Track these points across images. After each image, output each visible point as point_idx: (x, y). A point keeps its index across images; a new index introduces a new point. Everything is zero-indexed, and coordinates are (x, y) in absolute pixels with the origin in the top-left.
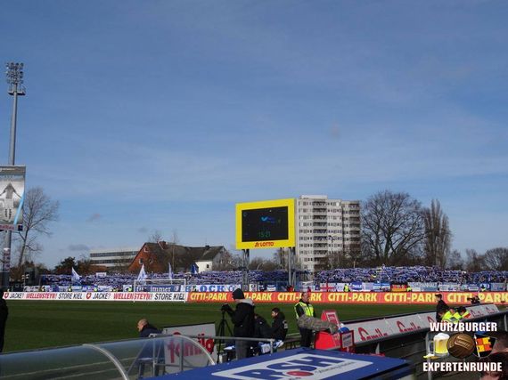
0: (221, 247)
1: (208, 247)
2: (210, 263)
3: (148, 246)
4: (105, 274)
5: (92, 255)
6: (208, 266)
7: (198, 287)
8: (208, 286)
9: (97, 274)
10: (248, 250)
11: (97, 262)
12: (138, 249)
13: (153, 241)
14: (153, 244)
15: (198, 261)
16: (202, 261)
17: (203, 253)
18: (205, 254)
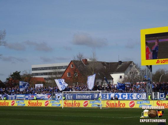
0: (131, 62)
1: (120, 62)
2: (122, 75)
3: (73, 62)
4: (42, 85)
5: (34, 69)
6: (121, 77)
7: (112, 95)
8: (120, 94)
9: (36, 85)
10: (151, 66)
11: (37, 74)
12: (67, 64)
13: (77, 59)
14: (77, 61)
15: (113, 74)
16: (116, 73)
17: (117, 67)
18: (118, 67)
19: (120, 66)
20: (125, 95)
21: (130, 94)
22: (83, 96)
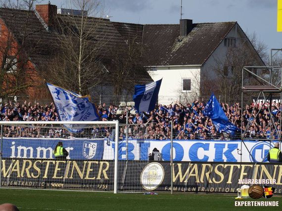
1: (187, 25)
15: (155, 69)
16: (169, 68)
17: (173, 43)
18: (178, 45)
19: (186, 39)
20: (206, 148)
21: (227, 143)
22: (39, 149)
